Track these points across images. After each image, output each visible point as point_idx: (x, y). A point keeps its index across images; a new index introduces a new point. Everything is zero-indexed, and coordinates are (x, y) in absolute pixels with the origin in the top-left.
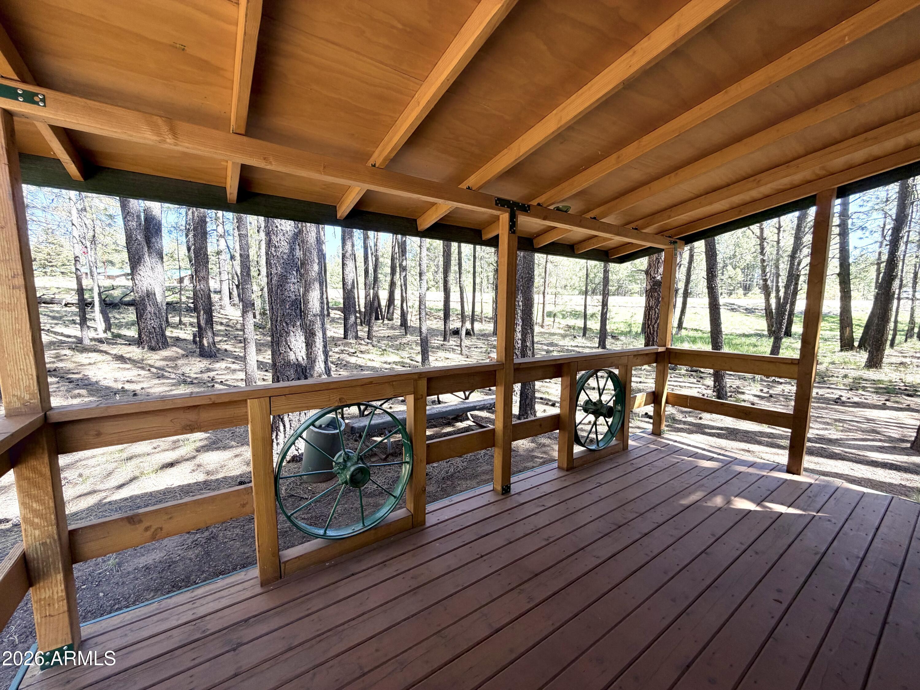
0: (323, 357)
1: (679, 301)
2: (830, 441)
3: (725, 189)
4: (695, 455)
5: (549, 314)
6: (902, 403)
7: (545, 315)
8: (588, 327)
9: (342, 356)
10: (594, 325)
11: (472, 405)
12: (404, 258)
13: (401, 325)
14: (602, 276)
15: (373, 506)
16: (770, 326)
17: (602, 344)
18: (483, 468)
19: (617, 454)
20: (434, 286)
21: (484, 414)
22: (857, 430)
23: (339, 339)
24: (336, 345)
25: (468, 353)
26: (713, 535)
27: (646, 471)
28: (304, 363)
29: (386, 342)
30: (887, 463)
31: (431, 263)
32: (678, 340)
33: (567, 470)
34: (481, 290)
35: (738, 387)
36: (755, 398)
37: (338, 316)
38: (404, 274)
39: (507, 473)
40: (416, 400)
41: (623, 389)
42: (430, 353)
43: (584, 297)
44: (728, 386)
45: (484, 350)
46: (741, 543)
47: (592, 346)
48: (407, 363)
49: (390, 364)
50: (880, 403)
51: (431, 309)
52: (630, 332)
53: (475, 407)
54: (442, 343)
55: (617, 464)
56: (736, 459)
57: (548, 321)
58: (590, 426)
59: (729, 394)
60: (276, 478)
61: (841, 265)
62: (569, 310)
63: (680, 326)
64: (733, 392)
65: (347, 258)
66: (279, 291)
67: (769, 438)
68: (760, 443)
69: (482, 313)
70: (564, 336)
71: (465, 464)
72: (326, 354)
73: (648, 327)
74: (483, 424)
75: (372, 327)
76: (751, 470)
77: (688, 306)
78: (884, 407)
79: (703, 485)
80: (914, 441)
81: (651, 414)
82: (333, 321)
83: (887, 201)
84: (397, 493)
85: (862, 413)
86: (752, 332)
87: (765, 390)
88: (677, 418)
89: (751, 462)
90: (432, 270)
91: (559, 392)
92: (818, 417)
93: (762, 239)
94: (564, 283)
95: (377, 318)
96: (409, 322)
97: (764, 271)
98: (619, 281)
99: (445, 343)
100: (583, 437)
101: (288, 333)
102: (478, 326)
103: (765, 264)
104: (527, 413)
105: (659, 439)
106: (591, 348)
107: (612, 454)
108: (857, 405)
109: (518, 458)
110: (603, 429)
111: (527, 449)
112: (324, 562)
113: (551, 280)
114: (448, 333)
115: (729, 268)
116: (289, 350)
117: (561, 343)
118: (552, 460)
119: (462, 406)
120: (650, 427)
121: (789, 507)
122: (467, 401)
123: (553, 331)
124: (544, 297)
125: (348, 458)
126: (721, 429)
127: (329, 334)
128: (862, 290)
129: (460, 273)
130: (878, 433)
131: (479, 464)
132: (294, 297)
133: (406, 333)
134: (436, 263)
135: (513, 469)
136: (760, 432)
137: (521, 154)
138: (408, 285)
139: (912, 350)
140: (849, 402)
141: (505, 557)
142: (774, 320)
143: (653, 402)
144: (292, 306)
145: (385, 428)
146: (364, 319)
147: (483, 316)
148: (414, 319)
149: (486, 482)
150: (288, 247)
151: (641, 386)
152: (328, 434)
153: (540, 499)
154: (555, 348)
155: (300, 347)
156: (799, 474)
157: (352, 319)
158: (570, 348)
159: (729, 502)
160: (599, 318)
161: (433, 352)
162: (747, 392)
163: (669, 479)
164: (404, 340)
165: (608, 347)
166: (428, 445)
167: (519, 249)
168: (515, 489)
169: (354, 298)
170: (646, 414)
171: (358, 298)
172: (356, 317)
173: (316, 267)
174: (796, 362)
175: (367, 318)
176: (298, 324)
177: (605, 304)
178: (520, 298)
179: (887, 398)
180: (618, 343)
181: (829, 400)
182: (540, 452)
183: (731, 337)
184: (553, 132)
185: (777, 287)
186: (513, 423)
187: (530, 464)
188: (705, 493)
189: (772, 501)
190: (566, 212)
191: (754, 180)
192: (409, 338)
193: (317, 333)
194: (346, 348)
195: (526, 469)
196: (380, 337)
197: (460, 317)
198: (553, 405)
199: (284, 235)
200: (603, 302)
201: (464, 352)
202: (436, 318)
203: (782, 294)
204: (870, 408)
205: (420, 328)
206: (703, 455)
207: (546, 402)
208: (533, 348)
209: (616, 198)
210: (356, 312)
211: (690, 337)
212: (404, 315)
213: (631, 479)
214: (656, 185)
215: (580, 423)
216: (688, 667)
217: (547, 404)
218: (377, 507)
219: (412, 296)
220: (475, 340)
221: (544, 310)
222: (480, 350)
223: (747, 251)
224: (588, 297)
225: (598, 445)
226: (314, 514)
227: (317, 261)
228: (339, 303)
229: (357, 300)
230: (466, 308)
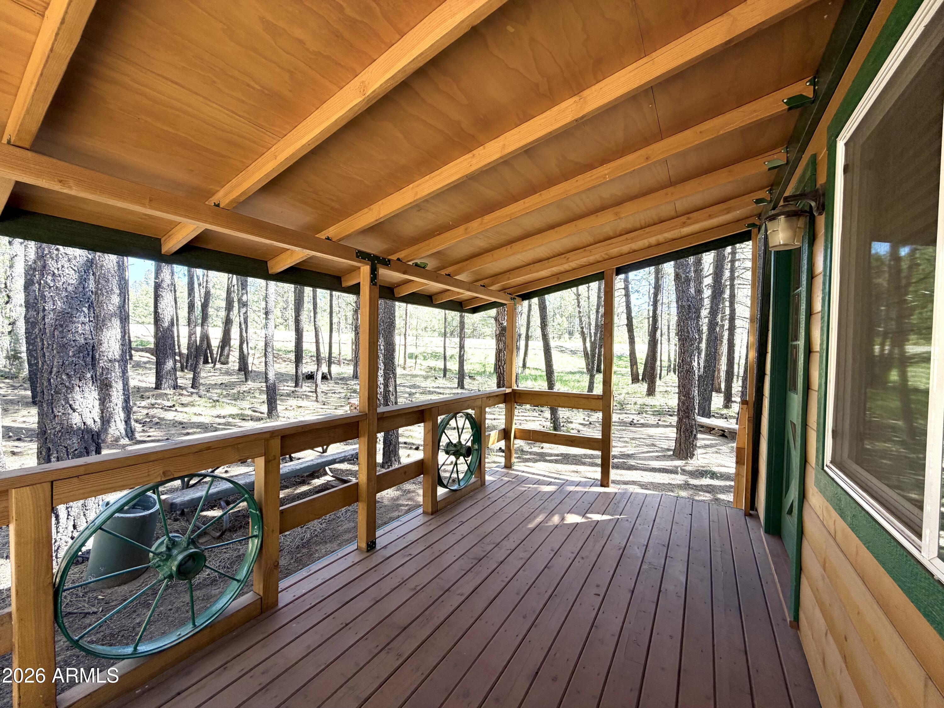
0: (122, 415)
1: (522, 343)
2: (629, 456)
3: (546, 261)
4: (538, 482)
5: (411, 356)
6: (667, 422)
7: (407, 357)
8: (447, 368)
9: (152, 412)
10: (453, 366)
11: (331, 458)
12: (244, 291)
13: (240, 370)
14: (459, 319)
15: (203, 600)
16: (588, 365)
17: (461, 385)
18: (345, 527)
19: (477, 491)
20: (282, 324)
21: (344, 466)
22: (643, 445)
23: (147, 389)
24: (142, 397)
25: (325, 400)
26: (552, 550)
27: (501, 503)
28: (95, 427)
29: (219, 391)
30: (661, 468)
31: (279, 298)
32: (523, 379)
33: (432, 514)
34: (339, 330)
35: (568, 418)
36: (580, 426)
37: (145, 360)
38: (243, 310)
39: (372, 527)
40: (267, 463)
41: (479, 429)
42: (278, 402)
43: (443, 338)
44: (561, 417)
45: (344, 394)
46: (572, 553)
47: (452, 386)
48: (248, 416)
49: (224, 417)
50: (655, 423)
51: (279, 351)
52: (485, 372)
53: (335, 460)
54: (293, 389)
55: (477, 500)
56: (567, 480)
57: (410, 362)
58: (452, 466)
59: (562, 424)
60: (57, 592)
61: (628, 319)
62: (431, 352)
63: (524, 366)
64: (565, 422)
65: (163, 288)
66: (56, 333)
67: (591, 458)
68: (584, 464)
69: (340, 354)
70: (426, 378)
71: (324, 525)
72: (128, 410)
73: (499, 368)
74: (344, 478)
75: (199, 373)
76: (578, 489)
77: (529, 348)
78: (658, 426)
79: (544, 508)
80: (675, 449)
81: (503, 448)
82: (138, 365)
83: (650, 273)
84: (242, 575)
85: (646, 431)
86: (576, 370)
87: (587, 418)
88: (525, 450)
89: (577, 481)
90: (279, 306)
91: (422, 435)
92: (621, 437)
93: (578, 295)
94: (424, 325)
95: (206, 362)
96: (250, 365)
97: (581, 321)
98: (473, 324)
99: (297, 389)
100: (446, 478)
101: (70, 389)
102: (335, 369)
103: (581, 315)
104: (391, 460)
105: (511, 472)
106: (451, 388)
107: (472, 491)
108: (643, 425)
109: (383, 510)
110: (463, 467)
111: (392, 498)
112: (133, 689)
113: (412, 322)
114: (301, 378)
115: (558, 316)
116: (70, 411)
117: (423, 385)
118: (418, 506)
119: (320, 461)
120: (503, 460)
121: (603, 514)
122: (325, 454)
123: (414, 372)
124: (405, 339)
125: (173, 544)
126: (557, 455)
127: (133, 383)
128: (641, 336)
129: (315, 313)
130: (655, 446)
131: (340, 524)
132: (83, 341)
133: (246, 380)
134: (285, 299)
135: (379, 522)
136: (585, 455)
137: (381, 216)
138: (249, 324)
139: (671, 381)
140: (638, 424)
141: (372, 619)
142: (590, 360)
143: (505, 438)
144: (79, 352)
145: (221, 499)
146: (187, 363)
147: (341, 358)
148: (256, 362)
149: (349, 541)
150: (76, 276)
151: (495, 423)
152: (135, 518)
153: (406, 549)
154: (418, 390)
155: (90, 406)
156: (608, 486)
157: (169, 364)
158: (432, 389)
159: (563, 519)
160: (458, 359)
161: (282, 400)
162: (574, 421)
163: (519, 507)
164: (244, 388)
165: (466, 387)
166: (282, 512)
167: (381, 297)
168: (380, 543)
169: (173, 338)
170: (500, 448)
171: (178, 336)
172: (175, 361)
173: (116, 299)
174: (601, 397)
175: (190, 362)
176: (89, 375)
177: (462, 347)
178: (381, 341)
179: (659, 418)
180: (475, 382)
181: (627, 423)
182: (405, 499)
183: (562, 374)
184: (411, 203)
185: (590, 333)
186: (377, 474)
187: (396, 514)
188: (546, 515)
189: (592, 513)
190: (424, 268)
191: (565, 257)
192: (251, 384)
193: (114, 384)
194: (159, 401)
195: (392, 519)
196: (210, 384)
197: (315, 359)
198: (417, 449)
199: (69, 260)
200: (460, 345)
201: (320, 399)
202: (285, 361)
203: (593, 339)
204: (650, 427)
205: (266, 374)
206: (544, 481)
207: (409, 446)
208: (396, 392)
209: (467, 260)
210: (175, 354)
211: (532, 376)
212: (243, 359)
213: (490, 511)
214: (496, 253)
215: (443, 464)
216: (537, 673)
217: (411, 448)
218: (210, 599)
219: (254, 336)
220: (333, 385)
221: (405, 352)
222: (338, 396)
223: (569, 303)
224: (447, 339)
225: (459, 485)
226: (108, 632)
227: (118, 292)
228: (148, 343)
229: (176, 339)
230: (322, 350)
